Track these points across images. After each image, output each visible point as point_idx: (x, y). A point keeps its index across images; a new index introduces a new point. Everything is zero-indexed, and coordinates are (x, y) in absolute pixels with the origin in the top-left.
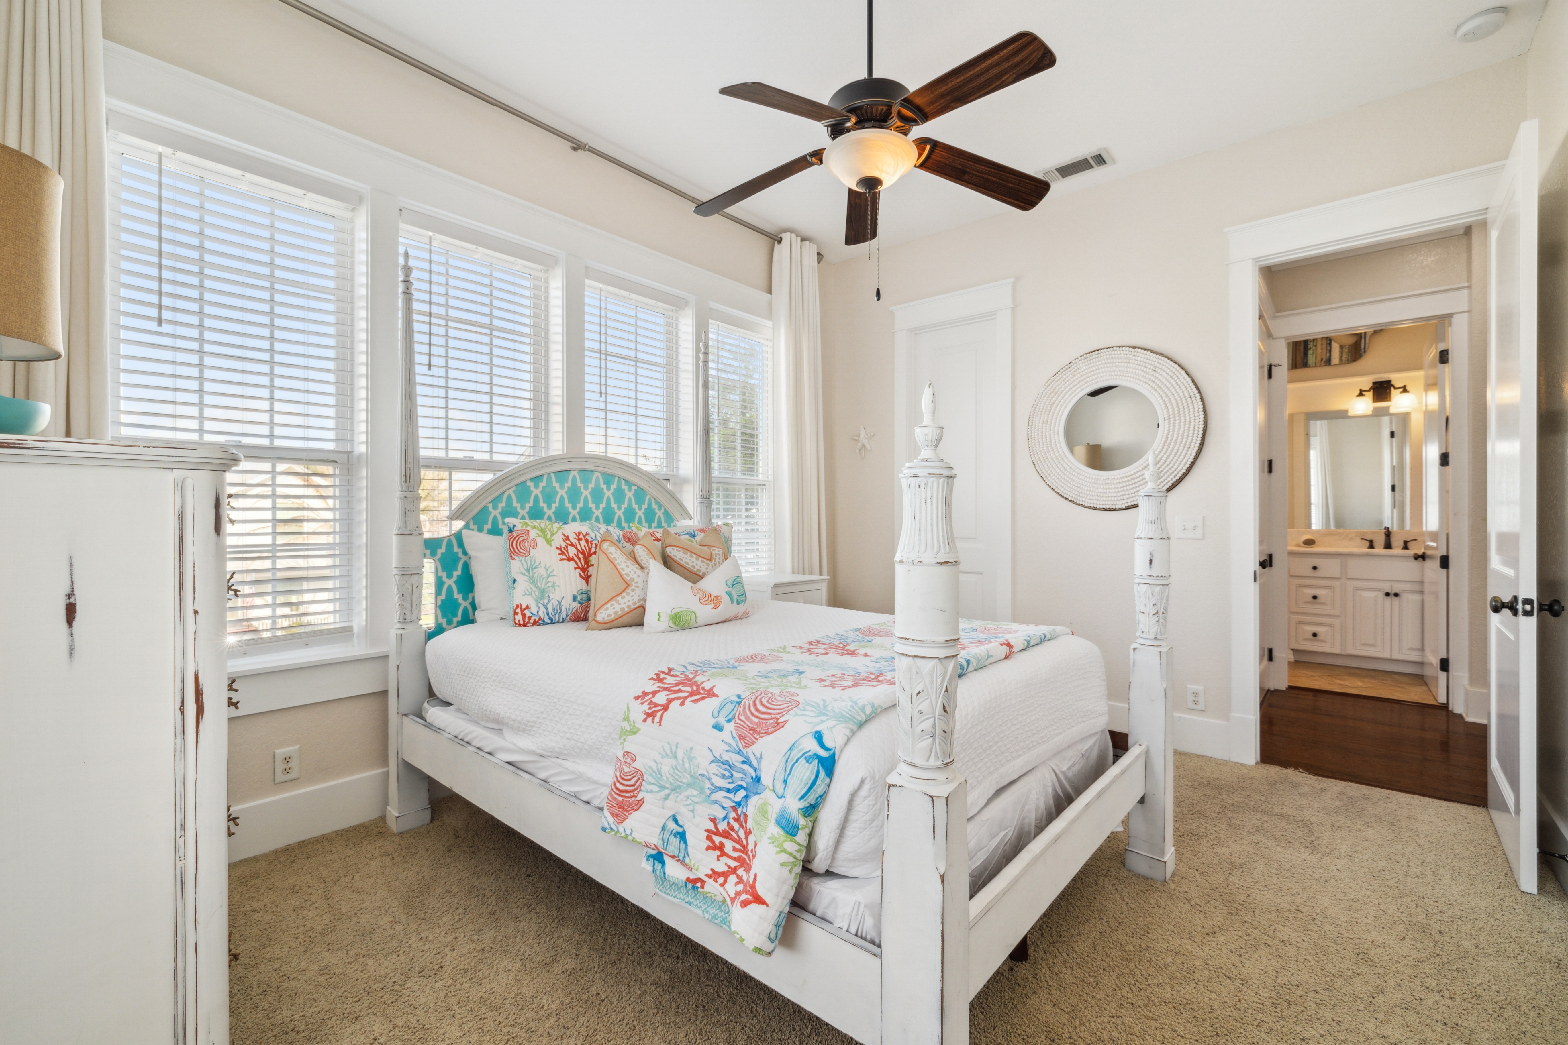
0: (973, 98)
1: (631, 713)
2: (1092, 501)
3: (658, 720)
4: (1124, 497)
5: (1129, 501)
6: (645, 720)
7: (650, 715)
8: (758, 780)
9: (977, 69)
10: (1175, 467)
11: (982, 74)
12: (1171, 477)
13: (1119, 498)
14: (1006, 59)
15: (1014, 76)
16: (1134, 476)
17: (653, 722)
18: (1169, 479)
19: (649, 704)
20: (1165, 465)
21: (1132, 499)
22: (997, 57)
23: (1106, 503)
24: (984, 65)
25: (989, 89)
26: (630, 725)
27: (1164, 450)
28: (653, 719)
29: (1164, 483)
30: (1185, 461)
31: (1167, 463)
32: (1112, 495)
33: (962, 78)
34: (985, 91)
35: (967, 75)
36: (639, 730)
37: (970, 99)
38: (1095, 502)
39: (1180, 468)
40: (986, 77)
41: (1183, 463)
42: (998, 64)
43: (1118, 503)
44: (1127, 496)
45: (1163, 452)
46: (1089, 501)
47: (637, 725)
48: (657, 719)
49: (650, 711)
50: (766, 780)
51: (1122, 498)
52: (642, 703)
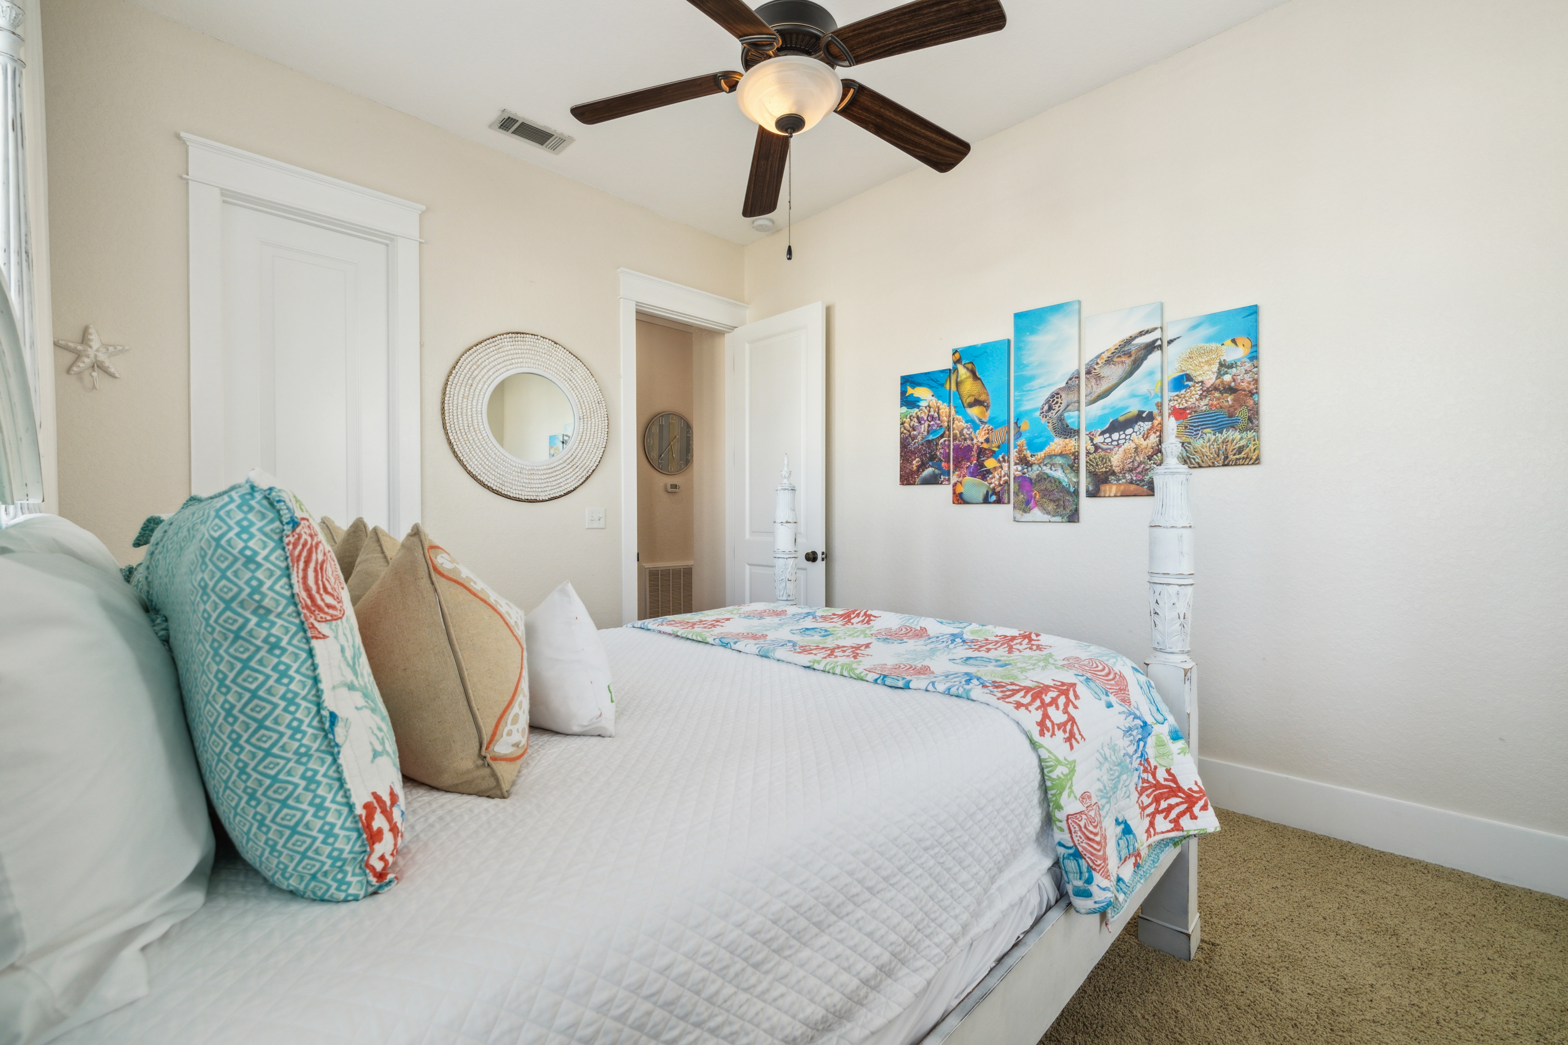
0: (886, 137)
1: (1055, 752)
2: (517, 492)
3: (1080, 737)
4: (547, 489)
5: (551, 492)
6: (1072, 747)
7: (1070, 738)
8: (1145, 723)
9: (923, 131)
10: (587, 463)
11: (919, 135)
12: (585, 472)
13: (543, 490)
14: (939, 145)
15: (923, 155)
16: (556, 469)
17: (1078, 742)
18: (583, 474)
19: (1059, 729)
20: (581, 461)
21: (553, 491)
22: (941, 139)
23: (531, 494)
24: (929, 134)
25: (903, 145)
26: (1065, 765)
27: (580, 446)
28: (1076, 739)
29: (580, 477)
30: (595, 459)
31: (582, 459)
32: (537, 486)
33: (909, 124)
34: (898, 143)
35: (913, 126)
36: (1075, 761)
37: (884, 136)
38: (520, 492)
39: (591, 465)
40: (916, 139)
41: (594, 460)
42: (932, 141)
43: (541, 494)
44: (550, 488)
45: (579, 449)
46: (514, 492)
47: (1070, 759)
48: (1078, 737)
49: (1067, 735)
50: (1149, 720)
51: (545, 489)
52: (1053, 734)
